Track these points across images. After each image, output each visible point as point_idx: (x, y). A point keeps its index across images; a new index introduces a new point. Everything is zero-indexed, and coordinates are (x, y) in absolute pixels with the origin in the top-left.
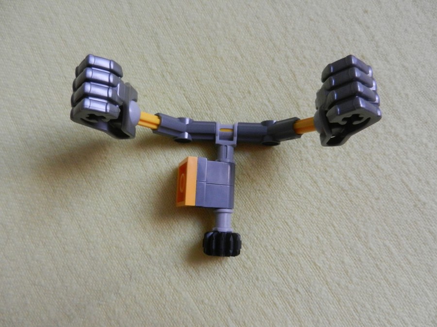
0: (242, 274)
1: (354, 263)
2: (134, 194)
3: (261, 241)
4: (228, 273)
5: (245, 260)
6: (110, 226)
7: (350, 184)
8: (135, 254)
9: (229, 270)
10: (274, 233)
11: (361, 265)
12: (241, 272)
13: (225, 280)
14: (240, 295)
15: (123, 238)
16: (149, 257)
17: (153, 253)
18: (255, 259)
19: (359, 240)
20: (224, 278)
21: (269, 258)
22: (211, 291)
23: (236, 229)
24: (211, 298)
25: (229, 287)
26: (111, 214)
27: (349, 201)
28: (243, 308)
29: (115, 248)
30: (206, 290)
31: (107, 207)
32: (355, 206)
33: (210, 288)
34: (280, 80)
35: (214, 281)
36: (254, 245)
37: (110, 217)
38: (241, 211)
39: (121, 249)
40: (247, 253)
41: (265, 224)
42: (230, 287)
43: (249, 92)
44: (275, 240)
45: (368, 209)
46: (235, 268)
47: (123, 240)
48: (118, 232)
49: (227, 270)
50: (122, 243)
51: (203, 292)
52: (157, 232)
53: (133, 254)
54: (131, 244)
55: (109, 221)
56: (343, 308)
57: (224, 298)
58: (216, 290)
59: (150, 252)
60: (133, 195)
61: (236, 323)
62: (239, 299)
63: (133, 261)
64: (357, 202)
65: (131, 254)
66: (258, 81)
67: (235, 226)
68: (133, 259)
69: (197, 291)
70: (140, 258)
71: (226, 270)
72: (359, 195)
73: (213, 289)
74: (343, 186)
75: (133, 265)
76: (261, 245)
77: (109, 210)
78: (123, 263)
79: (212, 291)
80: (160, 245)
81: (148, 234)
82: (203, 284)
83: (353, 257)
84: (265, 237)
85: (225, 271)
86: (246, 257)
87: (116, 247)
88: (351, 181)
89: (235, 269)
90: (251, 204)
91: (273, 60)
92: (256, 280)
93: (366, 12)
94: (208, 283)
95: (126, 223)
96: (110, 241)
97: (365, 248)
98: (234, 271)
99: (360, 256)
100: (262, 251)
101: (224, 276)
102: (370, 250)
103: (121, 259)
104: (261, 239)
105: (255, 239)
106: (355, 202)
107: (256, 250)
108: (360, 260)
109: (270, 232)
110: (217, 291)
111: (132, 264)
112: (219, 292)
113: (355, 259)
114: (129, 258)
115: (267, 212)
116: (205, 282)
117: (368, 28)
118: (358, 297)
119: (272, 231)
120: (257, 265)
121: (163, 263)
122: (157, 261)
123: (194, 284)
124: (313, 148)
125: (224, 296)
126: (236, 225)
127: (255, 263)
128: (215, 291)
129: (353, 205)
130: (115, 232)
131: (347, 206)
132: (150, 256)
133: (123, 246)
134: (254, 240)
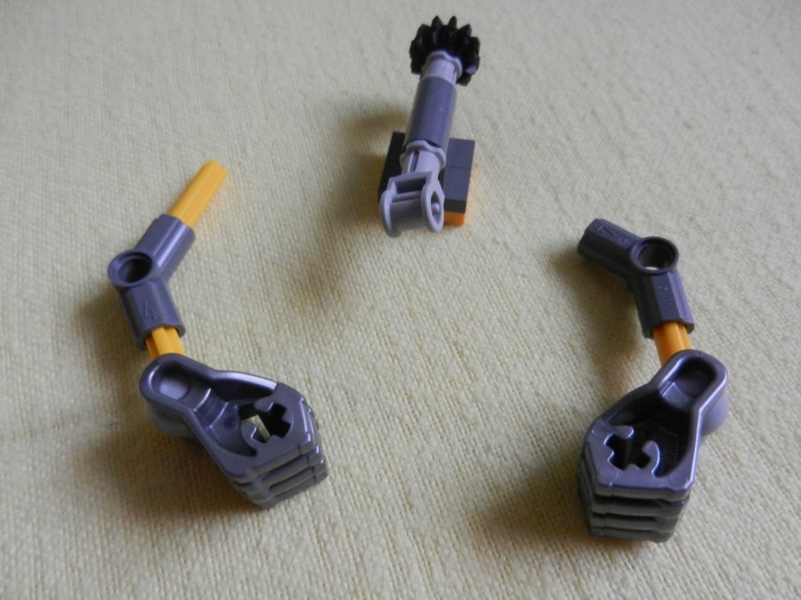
0: (453, 430)
1: (722, 463)
2: (270, 231)
3: (509, 371)
4: (421, 421)
5: (467, 402)
6: (201, 274)
7: (720, 302)
8: (228, 337)
9: (424, 415)
10: (543, 362)
11: (738, 471)
12: (451, 426)
13: (411, 434)
14: (437, 476)
15: (217, 301)
16: (257, 350)
17: (268, 344)
18: (491, 405)
19: (734, 415)
20: (409, 429)
21: (521, 409)
22: (372, 450)
23: (459, 336)
24: (368, 465)
25: (416, 452)
26: (210, 253)
27: (715, 333)
28: (439, 507)
29: (193, 316)
30: (361, 446)
31: (208, 240)
32: (727, 344)
33: (370, 445)
34: (594, 113)
35: (385, 430)
36: (494, 376)
37: (206, 259)
38: (477, 304)
39: (206, 320)
40: (473, 390)
41: (525, 340)
42: (419, 452)
43: (532, 121)
44: (541, 376)
45: (759, 356)
46: (440, 414)
47: (215, 304)
48: (212, 288)
49: (420, 414)
50: (211, 309)
51: (352, 450)
52: (290, 306)
53: (226, 337)
54: (228, 316)
55: (202, 264)
56: (691, 562)
57: (398, 474)
58: (384, 451)
59: (263, 342)
60: (267, 233)
61: (415, 538)
62: (434, 484)
63: (220, 350)
64: (732, 338)
65: (222, 336)
66: (552, 108)
67: (458, 330)
68: (222, 348)
69: (339, 445)
70: (237, 349)
71: (417, 412)
72: (738, 325)
73: (377, 448)
74: (705, 303)
75: (219, 358)
76: (508, 378)
77: (209, 246)
78: (199, 349)
79: (375, 451)
80: (288, 332)
81: (269, 306)
82: (357, 432)
83: (720, 449)
84: (519, 365)
85: (415, 416)
86: (470, 396)
87: (196, 314)
88: (720, 297)
89: (438, 417)
90: (500, 297)
91: (585, 85)
92: (482, 451)
93: (755, 52)
94: (369, 432)
95: (233, 276)
96: (189, 300)
97: (750, 435)
98: (436, 420)
99: (737, 452)
100: (508, 391)
101: (411, 426)
102: (760, 442)
103: (198, 341)
104: (511, 368)
105: (498, 364)
106: (729, 337)
107: (496, 386)
108: (737, 460)
109: (533, 357)
110: (386, 455)
111: (216, 357)
112: (389, 457)
113: (724, 455)
114: (215, 341)
115: (533, 318)
116: (362, 430)
117: (760, 72)
118: (730, 544)
119: (537, 357)
120: (492, 419)
121: (282, 369)
122: (271, 363)
123: (336, 428)
124: (645, 227)
125: (400, 470)
126: (461, 329)
127: (486, 413)
128: (382, 454)
129: (723, 342)
130: (206, 286)
131: (710, 343)
132: (259, 349)
133: (211, 316)
134: (496, 366)
